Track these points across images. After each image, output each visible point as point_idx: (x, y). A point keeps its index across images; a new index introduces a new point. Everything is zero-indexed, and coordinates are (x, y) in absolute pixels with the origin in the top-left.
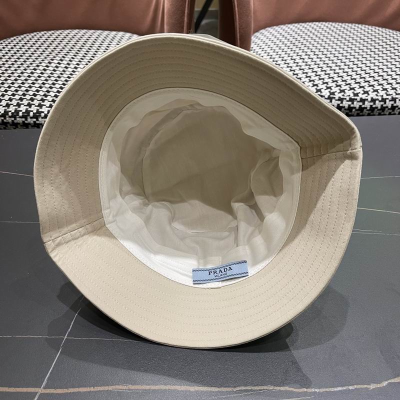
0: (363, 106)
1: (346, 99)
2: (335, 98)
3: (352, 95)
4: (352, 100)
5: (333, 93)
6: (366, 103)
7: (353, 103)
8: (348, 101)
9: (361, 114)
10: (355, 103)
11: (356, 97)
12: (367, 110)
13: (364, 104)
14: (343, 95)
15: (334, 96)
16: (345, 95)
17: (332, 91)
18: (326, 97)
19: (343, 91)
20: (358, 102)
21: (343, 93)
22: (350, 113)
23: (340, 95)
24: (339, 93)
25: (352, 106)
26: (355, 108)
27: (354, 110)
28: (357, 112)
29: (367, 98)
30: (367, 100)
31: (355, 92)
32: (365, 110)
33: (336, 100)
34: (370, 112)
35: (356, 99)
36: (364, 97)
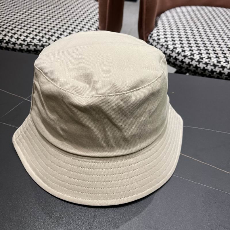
0: (222, 72)
1: (210, 64)
2: (202, 62)
3: (216, 62)
4: (215, 66)
5: (202, 58)
6: (225, 69)
7: (215, 68)
8: (211, 66)
9: (220, 77)
10: (217, 68)
11: (218, 64)
12: (226, 75)
13: (223, 70)
14: (209, 61)
15: (202, 61)
16: (211, 61)
17: (202, 57)
18: (197, 60)
19: (210, 58)
20: (219, 68)
21: (209, 59)
22: (212, 75)
23: (207, 60)
24: (206, 59)
25: (214, 70)
26: (216, 72)
27: (215, 73)
28: (217, 75)
29: (226, 66)
30: (226, 67)
31: (219, 60)
32: (223, 75)
33: (203, 64)
34: (227, 77)
35: (218, 66)
36: (224, 65)
